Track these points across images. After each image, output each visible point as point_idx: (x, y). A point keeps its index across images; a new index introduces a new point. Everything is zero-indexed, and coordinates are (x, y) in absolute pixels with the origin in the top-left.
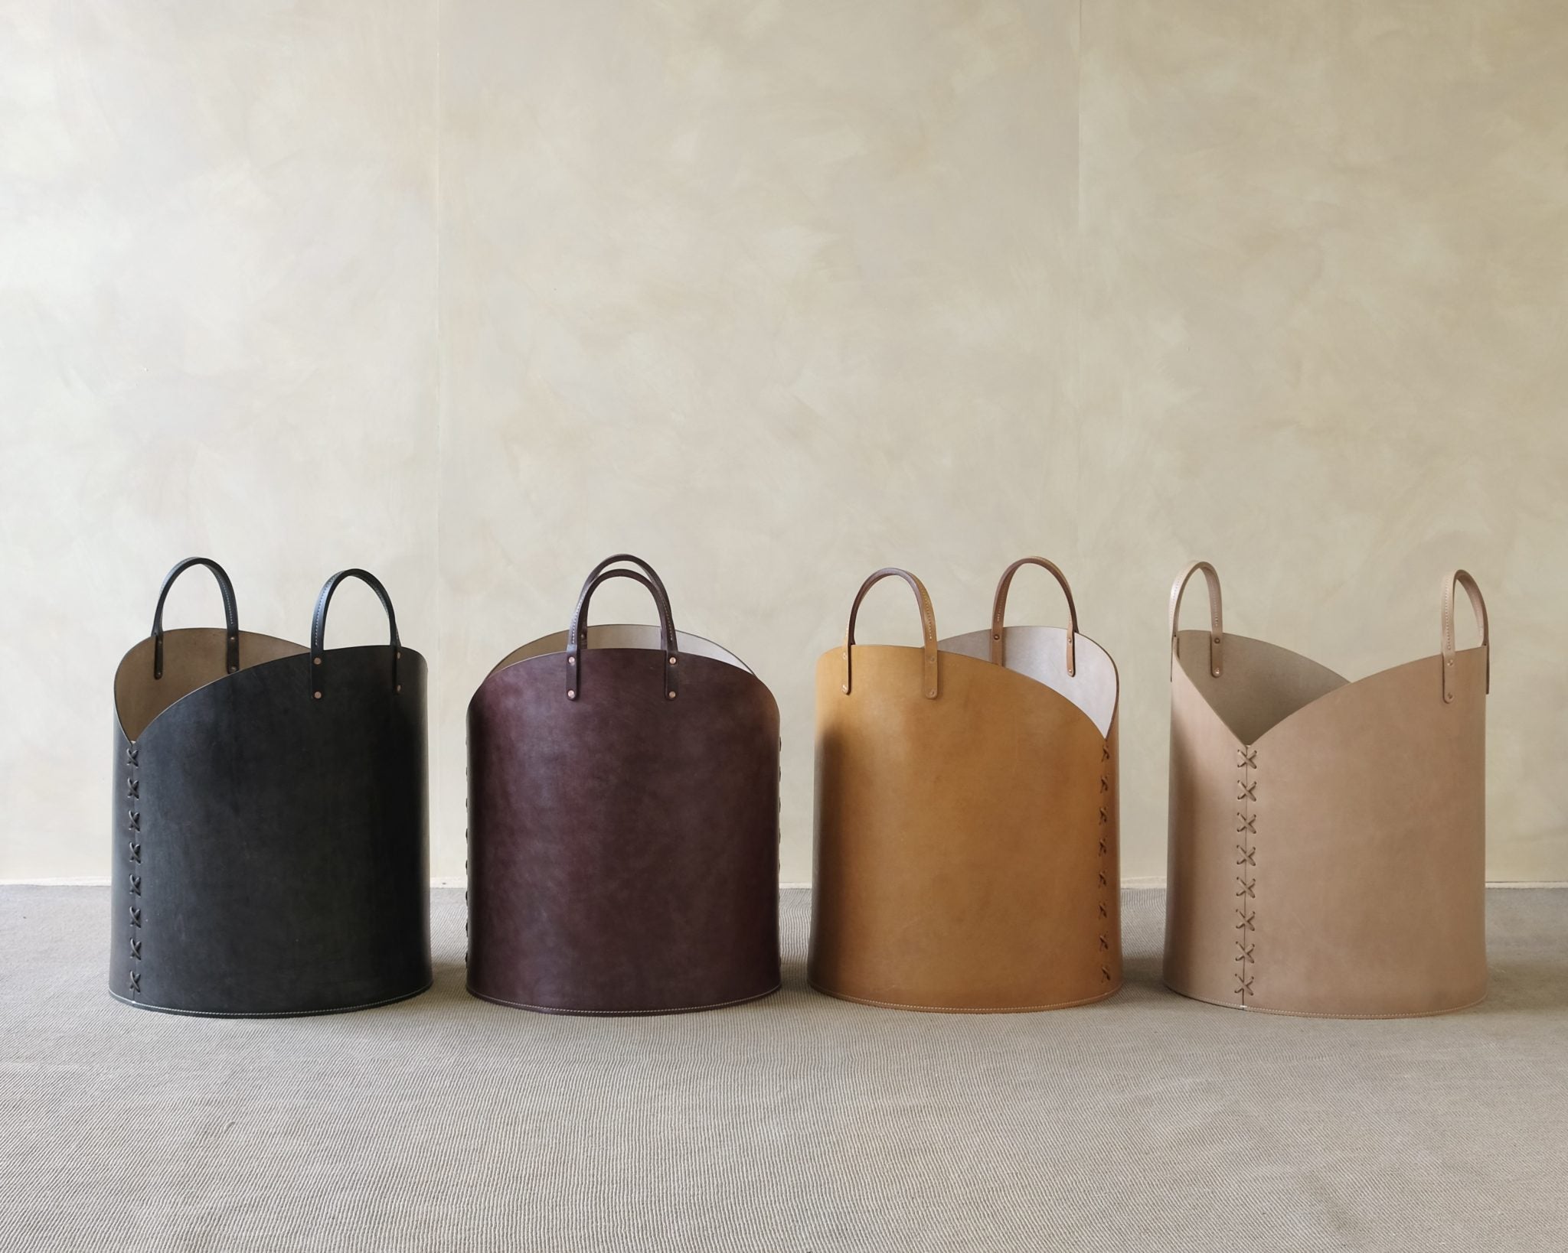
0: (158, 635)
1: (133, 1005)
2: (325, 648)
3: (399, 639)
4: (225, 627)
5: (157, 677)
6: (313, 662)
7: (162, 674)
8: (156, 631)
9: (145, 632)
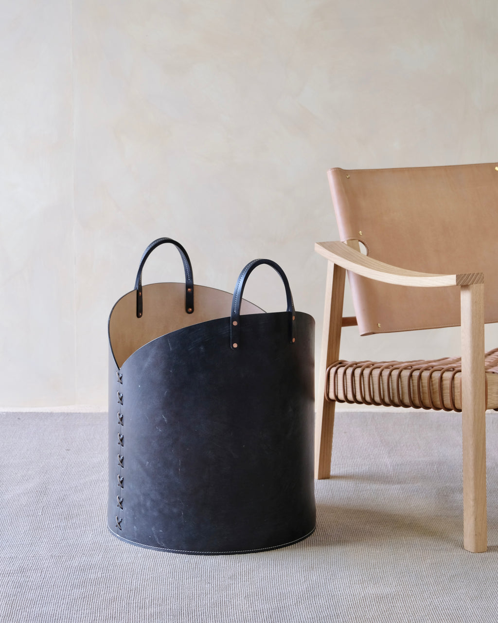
0: (139, 289)
1: (118, 537)
2: (241, 315)
3: (293, 306)
4: (185, 282)
5: (138, 316)
6: (232, 324)
7: (142, 314)
8: (137, 287)
9: (131, 286)
